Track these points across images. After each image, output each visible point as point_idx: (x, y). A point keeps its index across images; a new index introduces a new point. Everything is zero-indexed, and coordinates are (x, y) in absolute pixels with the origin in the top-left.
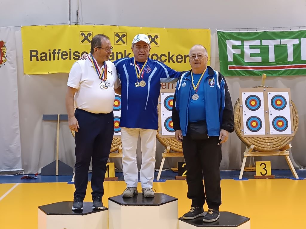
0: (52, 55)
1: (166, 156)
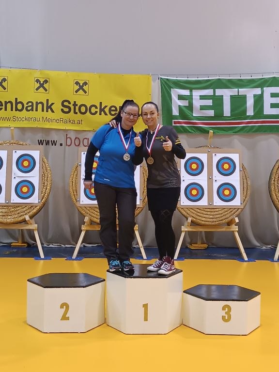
1: (85, 229)
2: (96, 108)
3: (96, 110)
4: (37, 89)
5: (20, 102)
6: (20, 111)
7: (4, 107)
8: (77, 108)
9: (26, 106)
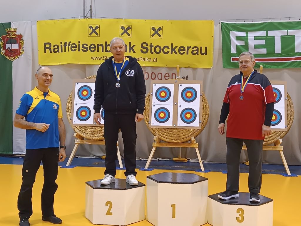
0: (63, 48)
1: (156, 146)
2: (169, 48)
4: (122, 34)
7: (96, 49)
8: (153, 48)
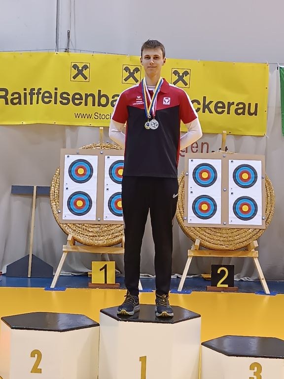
0: (28, 97)
1: (193, 255)
2: (199, 104)
3: (199, 106)
4: (126, 80)
5: (105, 96)
6: (104, 106)
7: (83, 101)
9: (111, 100)
